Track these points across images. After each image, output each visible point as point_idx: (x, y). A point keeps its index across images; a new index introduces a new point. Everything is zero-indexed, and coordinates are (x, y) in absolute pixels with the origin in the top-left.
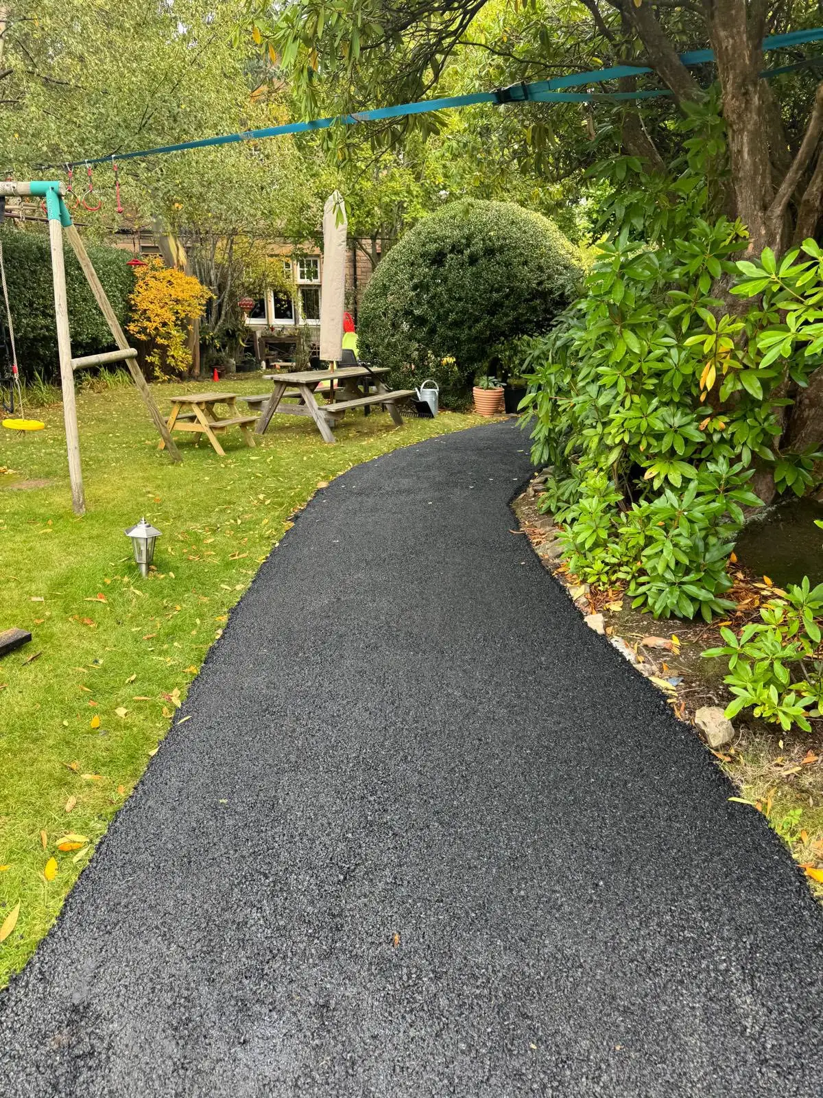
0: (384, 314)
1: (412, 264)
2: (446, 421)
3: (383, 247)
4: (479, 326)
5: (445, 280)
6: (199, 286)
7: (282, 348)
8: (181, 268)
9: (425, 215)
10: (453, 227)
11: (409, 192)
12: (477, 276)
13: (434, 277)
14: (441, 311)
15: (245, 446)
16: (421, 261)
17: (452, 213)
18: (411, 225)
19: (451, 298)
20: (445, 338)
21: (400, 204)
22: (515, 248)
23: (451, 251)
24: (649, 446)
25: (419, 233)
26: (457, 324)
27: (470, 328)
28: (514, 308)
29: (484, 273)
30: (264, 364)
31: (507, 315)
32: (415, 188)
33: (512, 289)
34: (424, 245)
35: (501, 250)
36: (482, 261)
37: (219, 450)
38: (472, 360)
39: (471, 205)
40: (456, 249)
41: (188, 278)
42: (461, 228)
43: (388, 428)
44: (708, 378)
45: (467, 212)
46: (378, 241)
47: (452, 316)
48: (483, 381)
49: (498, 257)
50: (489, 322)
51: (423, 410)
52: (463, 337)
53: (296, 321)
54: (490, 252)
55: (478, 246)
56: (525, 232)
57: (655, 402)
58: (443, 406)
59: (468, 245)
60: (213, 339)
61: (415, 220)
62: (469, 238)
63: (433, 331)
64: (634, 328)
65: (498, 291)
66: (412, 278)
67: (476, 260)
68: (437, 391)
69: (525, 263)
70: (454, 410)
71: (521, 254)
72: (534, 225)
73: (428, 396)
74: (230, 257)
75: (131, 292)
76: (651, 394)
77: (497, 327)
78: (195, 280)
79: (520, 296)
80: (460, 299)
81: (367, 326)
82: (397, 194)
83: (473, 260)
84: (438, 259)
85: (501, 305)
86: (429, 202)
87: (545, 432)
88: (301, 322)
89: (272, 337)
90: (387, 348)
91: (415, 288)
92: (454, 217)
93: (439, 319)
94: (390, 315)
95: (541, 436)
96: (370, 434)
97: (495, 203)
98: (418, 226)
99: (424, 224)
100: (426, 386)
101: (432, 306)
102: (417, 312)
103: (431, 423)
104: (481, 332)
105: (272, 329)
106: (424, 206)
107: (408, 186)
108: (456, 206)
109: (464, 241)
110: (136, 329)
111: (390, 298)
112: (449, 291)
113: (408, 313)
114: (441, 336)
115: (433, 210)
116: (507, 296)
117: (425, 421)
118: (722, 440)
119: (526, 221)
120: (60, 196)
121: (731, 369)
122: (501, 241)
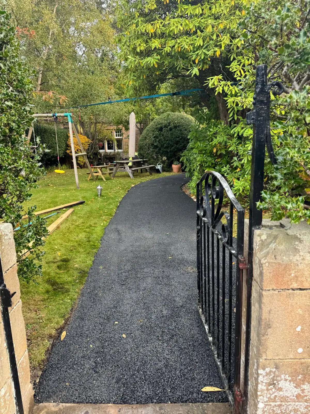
0: (146, 145)
1: (153, 131)
2: (165, 174)
3: (143, 126)
4: (173, 148)
5: (163, 135)
6: (87, 139)
7: (110, 159)
8: (81, 134)
9: (157, 117)
10: (165, 120)
11: (151, 110)
12: (172, 134)
13: (160, 135)
14: (162, 144)
15: (110, 179)
16: (156, 130)
17: (164, 116)
18: (152, 120)
19: (165, 140)
20: (163, 151)
21: (149, 114)
22: (183, 126)
23: (164, 127)
24: (205, 164)
25: (155, 122)
26: (167, 147)
27: (170, 148)
28: (183, 142)
29: (174, 133)
30: (105, 163)
31: (181, 144)
32: (153, 109)
33: (182, 137)
34: (156, 126)
35: (179, 126)
36: (173, 130)
37: (104, 180)
38: (171, 157)
39: (169, 114)
40: (166, 126)
41: (84, 137)
42: (167, 120)
43: (148, 176)
44: (215, 151)
45: (168, 116)
46: (142, 125)
47: (165, 145)
48: (175, 163)
49: (178, 128)
50: (176, 146)
51: (158, 171)
52: (169, 151)
53: (115, 150)
54: (175, 127)
55: (172, 125)
56: (185, 121)
57: (205, 155)
58: (164, 170)
59: (169, 125)
60: (90, 156)
61: (154, 118)
62: (169, 123)
63: (160, 149)
64: (200, 141)
65: (178, 138)
66: (153, 135)
67: (172, 129)
68: (161, 166)
69: (186, 130)
70: (167, 171)
71: (185, 127)
72: (188, 119)
73: (159, 167)
74: (95, 130)
75: (67, 141)
76: (204, 154)
77: (178, 148)
78: (86, 137)
79: (184, 139)
80: (167, 140)
81: (141, 149)
82: (148, 111)
83: (171, 129)
84: (161, 129)
85: (179, 142)
86: (158, 113)
87: (188, 169)
88: (116, 151)
89: (107, 155)
90: (147, 154)
91: (154, 137)
92: (165, 117)
93: (161, 146)
94: (147, 145)
95: (187, 170)
96: (143, 177)
97: (177, 113)
98: (155, 120)
99: (156, 120)
100: (158, 165)
101: (159, 143)
102: (155, 144)
103: (160, 175)
104: (174, 149)
105: (107, 153)
106: (156, 114)
107: (151, 108)
108: (165, 114)
109: (168, 124)
110: (69, 152)
111: (147, 140)
112: (164, 138)
113: (152, 145)
114: (162, 151)
115: (159, 115)
116: (181, 139)
117: (158, 174)
118: (220, 164)
119: (186, 118)
120: (71, 116)
121: (219, 149)
122: (179, 124)
